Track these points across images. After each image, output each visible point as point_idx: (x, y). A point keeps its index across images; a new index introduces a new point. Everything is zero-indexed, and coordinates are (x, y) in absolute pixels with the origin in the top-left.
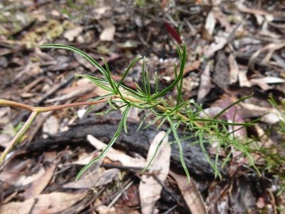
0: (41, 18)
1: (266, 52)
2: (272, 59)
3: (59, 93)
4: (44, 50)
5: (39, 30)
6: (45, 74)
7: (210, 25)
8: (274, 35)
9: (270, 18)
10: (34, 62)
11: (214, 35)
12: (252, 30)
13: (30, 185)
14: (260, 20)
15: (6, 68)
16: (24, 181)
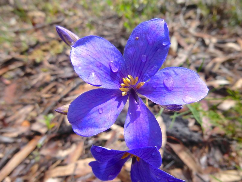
0: (42, 39)
1: (215, 64)
2: (220, 69)
3: (72, 93)
4: (51, 63)
5: (44, 47)
6: (56, 80)
7: (173, 45)
8: (218, 53)
9: (214, 40)
10: (45, 72)
11: (177, 52)
12: (203, 48)
13: (67, 156)
14: (207, 41)
15: (23, 77)
16: (62, 154)
